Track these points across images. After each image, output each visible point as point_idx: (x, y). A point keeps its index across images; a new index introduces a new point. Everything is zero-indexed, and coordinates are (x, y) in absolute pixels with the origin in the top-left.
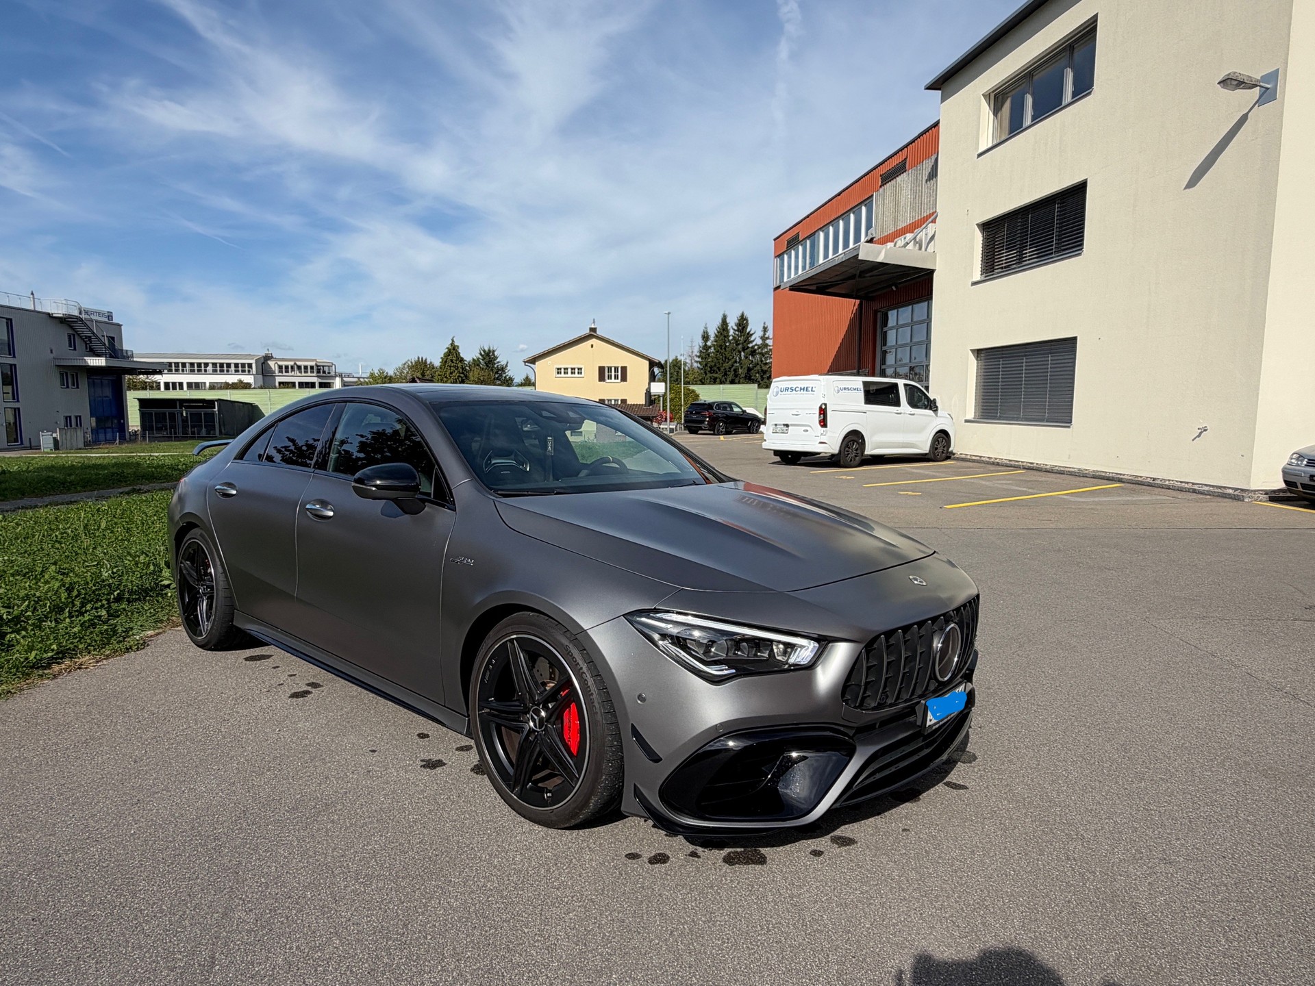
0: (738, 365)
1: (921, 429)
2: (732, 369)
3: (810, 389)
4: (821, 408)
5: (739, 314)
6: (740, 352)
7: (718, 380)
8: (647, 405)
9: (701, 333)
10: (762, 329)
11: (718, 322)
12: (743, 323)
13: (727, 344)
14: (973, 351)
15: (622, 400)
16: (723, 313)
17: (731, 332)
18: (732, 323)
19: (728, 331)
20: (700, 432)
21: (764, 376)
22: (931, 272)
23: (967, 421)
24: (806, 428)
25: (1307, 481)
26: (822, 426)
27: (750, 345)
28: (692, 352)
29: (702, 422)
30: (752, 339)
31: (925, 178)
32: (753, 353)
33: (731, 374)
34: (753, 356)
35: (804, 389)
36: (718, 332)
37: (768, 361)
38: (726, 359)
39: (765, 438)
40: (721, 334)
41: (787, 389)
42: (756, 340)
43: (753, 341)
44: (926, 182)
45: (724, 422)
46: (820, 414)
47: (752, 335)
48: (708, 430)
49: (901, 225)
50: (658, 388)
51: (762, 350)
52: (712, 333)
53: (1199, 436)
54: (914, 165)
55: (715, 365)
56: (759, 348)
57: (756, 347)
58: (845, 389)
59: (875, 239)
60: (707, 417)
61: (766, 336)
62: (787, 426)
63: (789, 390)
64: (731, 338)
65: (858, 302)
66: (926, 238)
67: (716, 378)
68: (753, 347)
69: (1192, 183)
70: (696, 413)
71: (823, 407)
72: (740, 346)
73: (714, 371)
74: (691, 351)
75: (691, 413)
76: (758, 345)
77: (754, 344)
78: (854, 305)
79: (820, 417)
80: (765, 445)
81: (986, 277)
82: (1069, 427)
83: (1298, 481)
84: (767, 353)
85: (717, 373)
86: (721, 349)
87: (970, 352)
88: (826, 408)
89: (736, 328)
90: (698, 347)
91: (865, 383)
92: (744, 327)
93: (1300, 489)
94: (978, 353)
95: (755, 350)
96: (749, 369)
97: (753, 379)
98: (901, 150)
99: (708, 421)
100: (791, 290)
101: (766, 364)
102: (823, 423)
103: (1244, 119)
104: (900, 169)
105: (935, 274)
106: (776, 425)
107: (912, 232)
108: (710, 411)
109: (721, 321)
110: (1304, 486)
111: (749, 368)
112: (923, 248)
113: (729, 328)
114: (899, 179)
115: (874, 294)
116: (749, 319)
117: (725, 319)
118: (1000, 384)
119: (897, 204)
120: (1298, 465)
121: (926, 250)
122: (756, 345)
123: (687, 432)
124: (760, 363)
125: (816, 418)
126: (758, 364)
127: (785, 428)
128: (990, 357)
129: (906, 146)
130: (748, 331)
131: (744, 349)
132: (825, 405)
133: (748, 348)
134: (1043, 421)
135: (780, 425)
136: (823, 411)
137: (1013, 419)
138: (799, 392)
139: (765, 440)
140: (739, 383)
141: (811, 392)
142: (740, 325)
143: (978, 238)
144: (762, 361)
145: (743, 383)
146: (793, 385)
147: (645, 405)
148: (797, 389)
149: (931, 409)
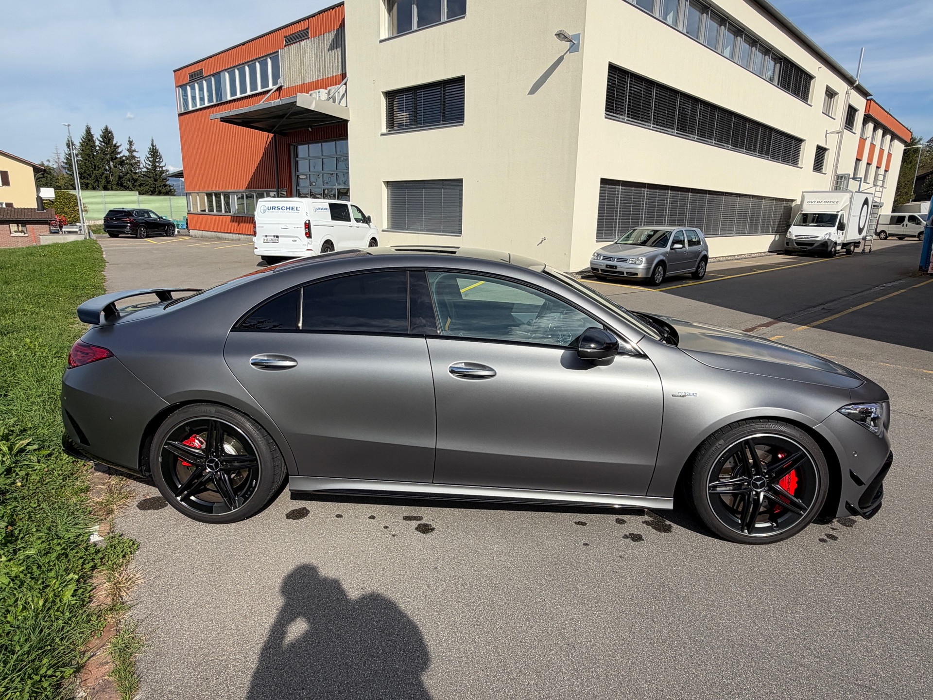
0: (108, 173)
1: (362, 238)
2: (104, 176)
3: (295, 209)
4: (305, 223)
5: (103, 127)
6: (108, 162)
7: (90, 186)
8: (40, 208)
9: (66, 141)
10: (127, 142)
11: (83, 133)
12: (107, 136)
13: (95, 154)
14: (384, 182)
15: (7, 204)
16: (86, 124)
17: (97, 143)
18: (97, 135)
19: (94, 142)
20: (120, 235)
21: (136, 184)
22: (346, 121)
23: (383, 231)
24: (295, 239)
25: (604, 268)
26: (308, 237)
27: (118, 156)
28: (59, 158)
29: (126, 227)
30: (119, 151)
31: (327, 47)
32: (122, 163)
33: (103, 182)
34: (122, 166)
35: (289, 208)
36: (84, 142)
37: (137, 171)
38: (96, 167)
39: (255, 246)
40: (87, 144)
41: (274, 208)
42: (123, 151)
43: (120, 153)
44: (329, 51)
45: (145, 227)
46: (306, 228)
47: (118, 147)
48: (130, 234)
49: (308, 80)
50: (48, 193)
51: (130, 161)
52: (77, 142)
53: (541, 243)
54: (315, 35)
55: (85, 172)
56: (127, 159)
57: (124, 158)
58: (319, 209)
59: (283, 88)
60: (128, 223)
61: (133, 149)
62: (277, 237)
63: (276, 209)
64: (97, 148)
65: (271, 135)
66: (338, 96)
67: (88, 184)
68: (121, 158)
69: (533, 91)
70: (117, 220)
71: (307, 222)
72: (108, 157)
73: (84, 177)
74: (57, 157)
75: (112, 219)
76: (126, 157)
77: (121, 155)
78: (268, 137)
79: (305, 230)
80: (257, 252)
81: (389, 131)
82: (460, 236)
83: (600, 268)
84: (135, 163)
85: (88, 179)
86: (89, 157)
87: (383, 183)
88: (309, 223)
89: (101, 140)
90: (64, 154)
91: (331, 205)
92: (109, 140)
93: (600, 272)
94: (388, 183)
95: (124, 161)
96: (120, 178)
97: (126, 186)
98: (303, 20)
99: (130, 227)
100: (221, 121)
101: (136, 173)
102: (309, 235)
103: (561, 59)
104: (301, 36)
105: (349, 124)
106: (266, 236)
107: (326, 89)
108: (130, 217)
109: (85, 132)
110: (602, 270)
111: (119, 176)
112: (337, 102)
113: (94, 139)
114: (302, 43)
115: (288, 131)
116: (113, 132)
117: (89, 130)
118: (406, 206)
119: (302, 63)
120: (598, 259)
121: (339, 104)
122: (124, 156)
123: (107, 235)
124: (130, 172)
125: (303, 231)
126: (128, 173)
127: (276, 238)
128: (397, 188)
129: (308, 18)
130: (114, 142)
131: (112, 159)
132: (309, 221)
133: (116, 158)
134: (440, 232)
135: (271, 236)
136: (308, 226)
137: (418, 230)
138: (285, 210)
139: (256, 248)
140: (112, 189)
141: (296, 211)
142: (105, 137)
143: (383, 102)
144: (131, 171)
145: (116, 190)
146: (280, 205)
147: (38, 209)
148: (283, 208)
149: (367, 223)
